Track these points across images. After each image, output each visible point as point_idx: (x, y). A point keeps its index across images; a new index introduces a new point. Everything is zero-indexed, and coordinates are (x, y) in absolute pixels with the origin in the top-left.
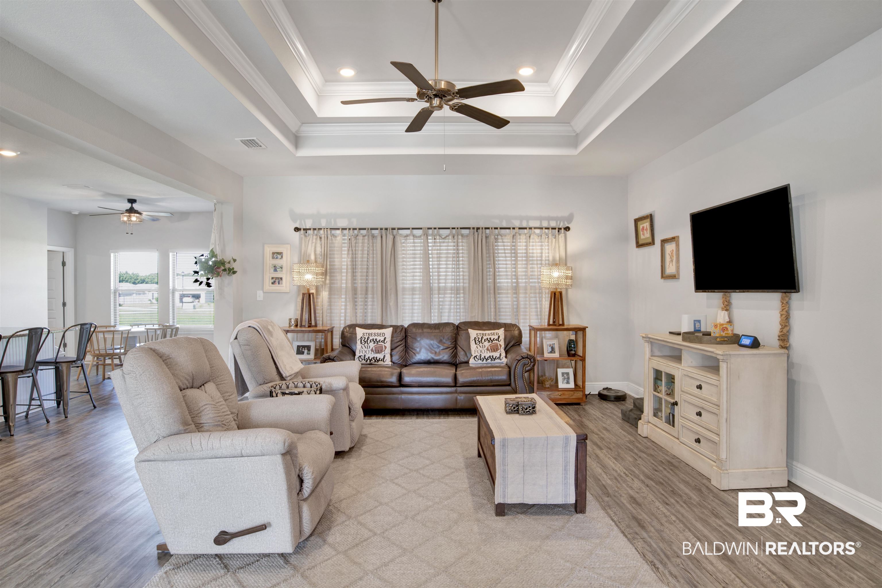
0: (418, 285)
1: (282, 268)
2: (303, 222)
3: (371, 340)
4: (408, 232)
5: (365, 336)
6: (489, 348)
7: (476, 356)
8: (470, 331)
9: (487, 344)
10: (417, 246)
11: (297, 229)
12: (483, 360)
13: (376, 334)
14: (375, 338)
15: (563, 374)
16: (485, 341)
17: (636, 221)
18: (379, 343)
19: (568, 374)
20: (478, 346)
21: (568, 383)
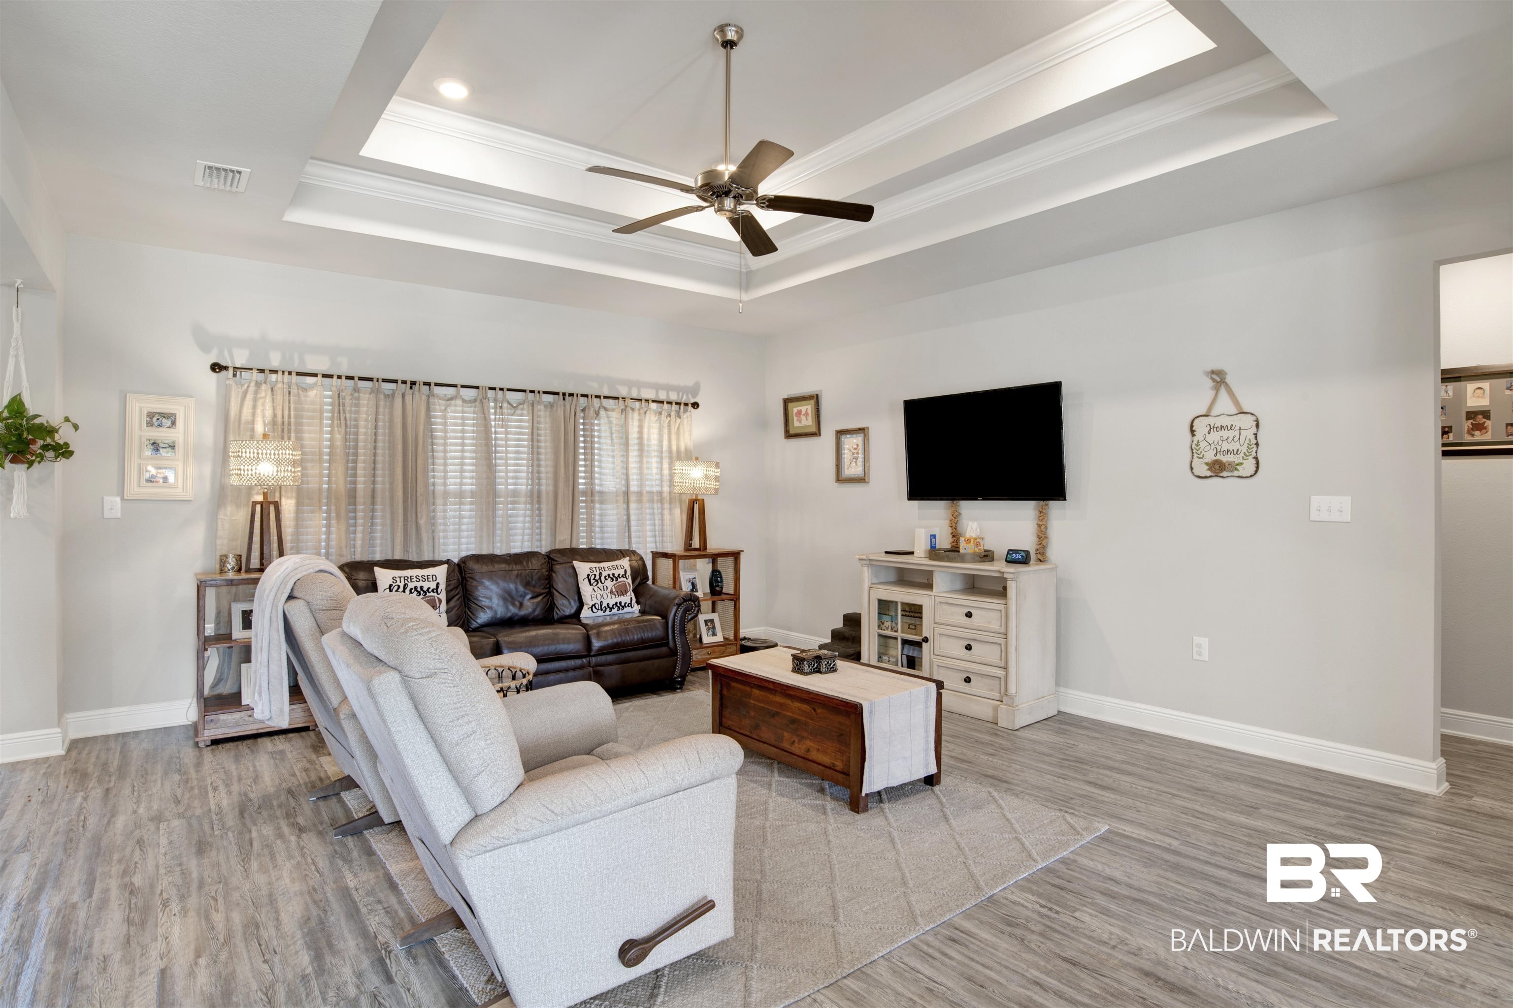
0: (469, 486)
1: (172, 447)
2: (226, 353)
3: (411, 589)
4: (451, 391)
5: (398, 583)
6: (614, 590)
7: (594, 605)
8: (576, 564)
9: (609, 584)
10: (468, 418)
11: (216, 367)
12: (605, 610)
13: (421, 579)
14: (419, 585)
15: (706, 621)
16: (606, 579)
17: (786, 402)
18: (428, 594)
19: (712, 621)
20: (595, 588)
21: (714, 634)
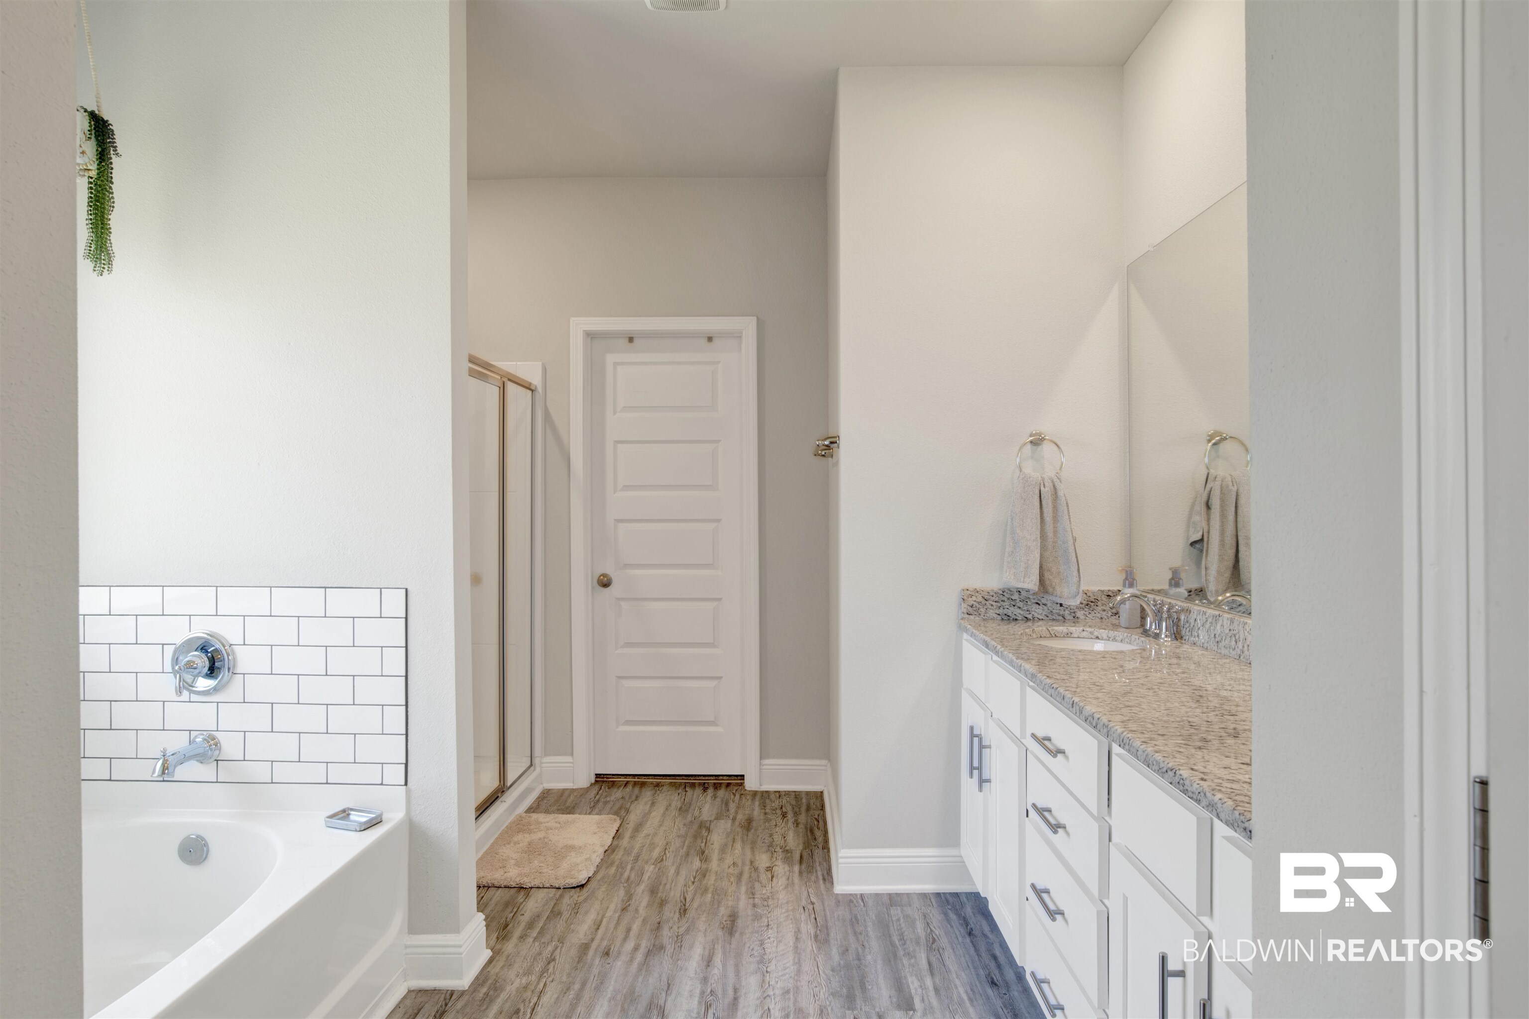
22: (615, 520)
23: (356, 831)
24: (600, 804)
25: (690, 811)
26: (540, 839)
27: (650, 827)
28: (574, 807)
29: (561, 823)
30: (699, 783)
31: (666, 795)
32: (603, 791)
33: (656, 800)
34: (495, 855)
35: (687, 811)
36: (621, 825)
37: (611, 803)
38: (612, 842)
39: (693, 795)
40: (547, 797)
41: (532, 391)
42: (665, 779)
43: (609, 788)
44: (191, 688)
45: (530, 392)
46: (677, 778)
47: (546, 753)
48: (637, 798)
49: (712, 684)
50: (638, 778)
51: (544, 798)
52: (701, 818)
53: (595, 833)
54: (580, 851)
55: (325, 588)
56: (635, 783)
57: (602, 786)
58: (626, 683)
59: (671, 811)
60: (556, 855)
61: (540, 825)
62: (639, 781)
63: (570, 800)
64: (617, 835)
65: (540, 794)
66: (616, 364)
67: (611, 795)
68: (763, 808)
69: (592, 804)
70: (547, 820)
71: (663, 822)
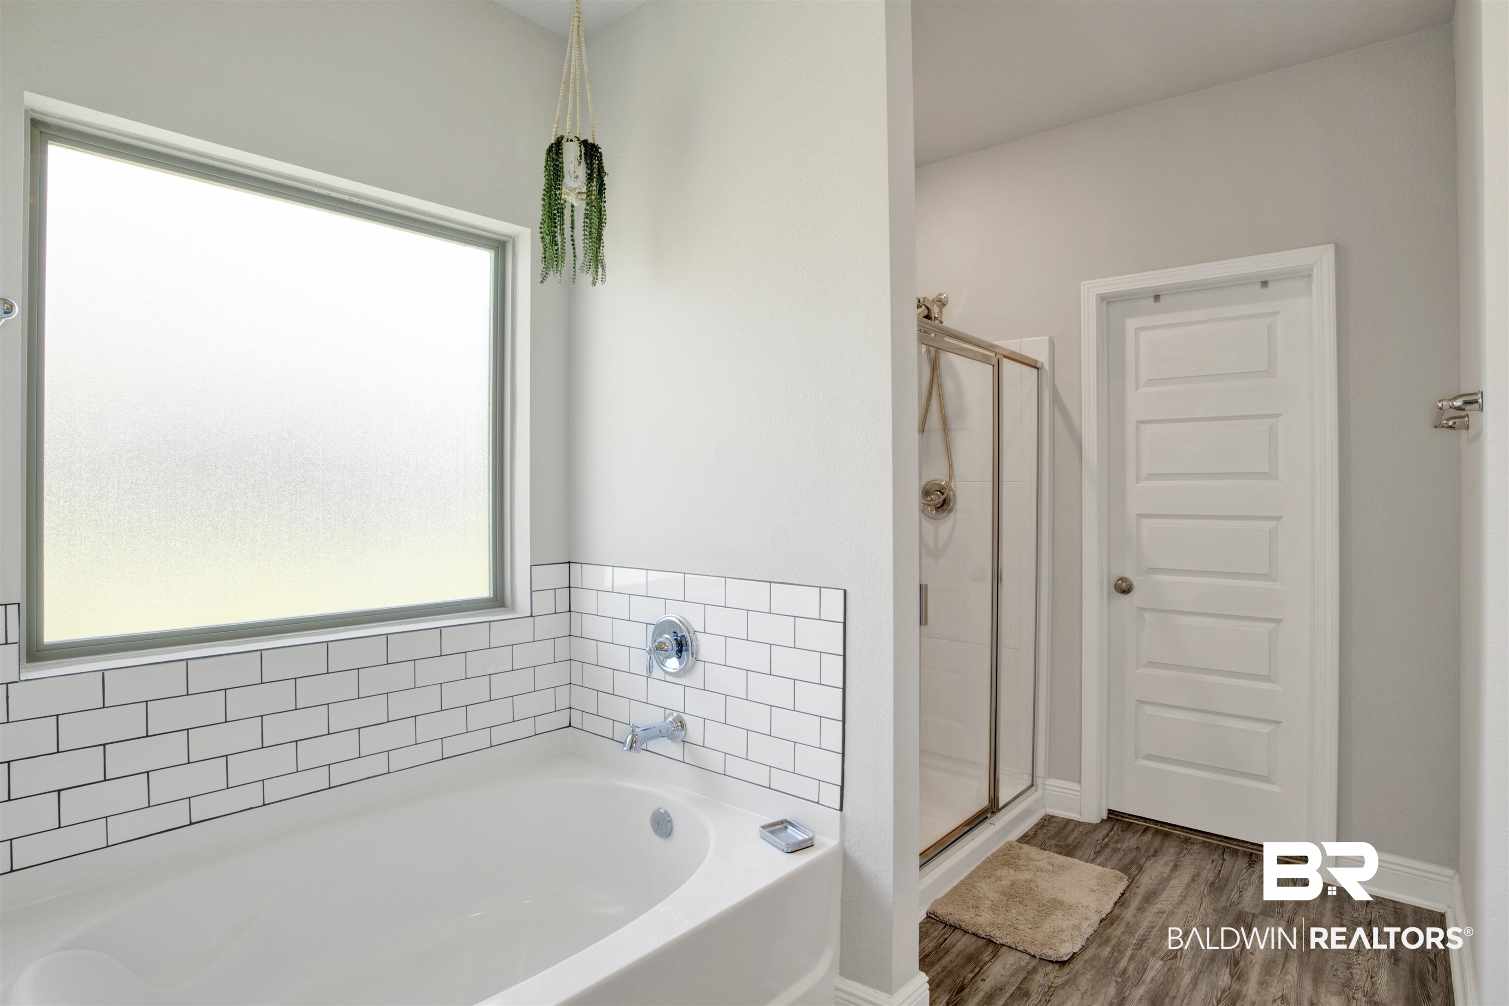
22: (1137, 514)
23: (783, 851)
24: (1108, 851)
25: (1226, 891)
26: (1026, 881)
27: (1167, 901)
28: (1075, 847)
29: (1055, 865)
30: (1244, 851)
31: (1195, 859)
32: (1114, 833)
33: (1180, 863)
34: (971, 888)
35: (1221, 889)
36: (1128, 887)
37: (1121, 852)
38: (1113, 909)
39: (1233, 867)
40: (1047, 826)
41: (1038, 369)
42: (1196, 835)
43: (1122, 831)
44: (662, 667)
45: (1035, 371)
46: (1214, 837)
47: (1051, 774)
48: (1156, 853)
49: (1267, 729)
50: (1161, 826)
51: (1044, 826)
52: (1240, 906)
53: (1093, 891)
54: (1069, 911)
55: (771, 582)
56: (1157, 832)
57: (1115, 826)
58: (1148, 710)
59: (1199, 884)
60: (1039, 909)
61: (1030, 863)
62: (1162, 830)
63: (1072, 837)
64: (1122, 902)
65: (1041, 819)
66: (1138, 330)
67: (1124, 842)
68: (1338, 915)
69: (1098, 848)
70: (1040, 857)
71: (1185, 897)
